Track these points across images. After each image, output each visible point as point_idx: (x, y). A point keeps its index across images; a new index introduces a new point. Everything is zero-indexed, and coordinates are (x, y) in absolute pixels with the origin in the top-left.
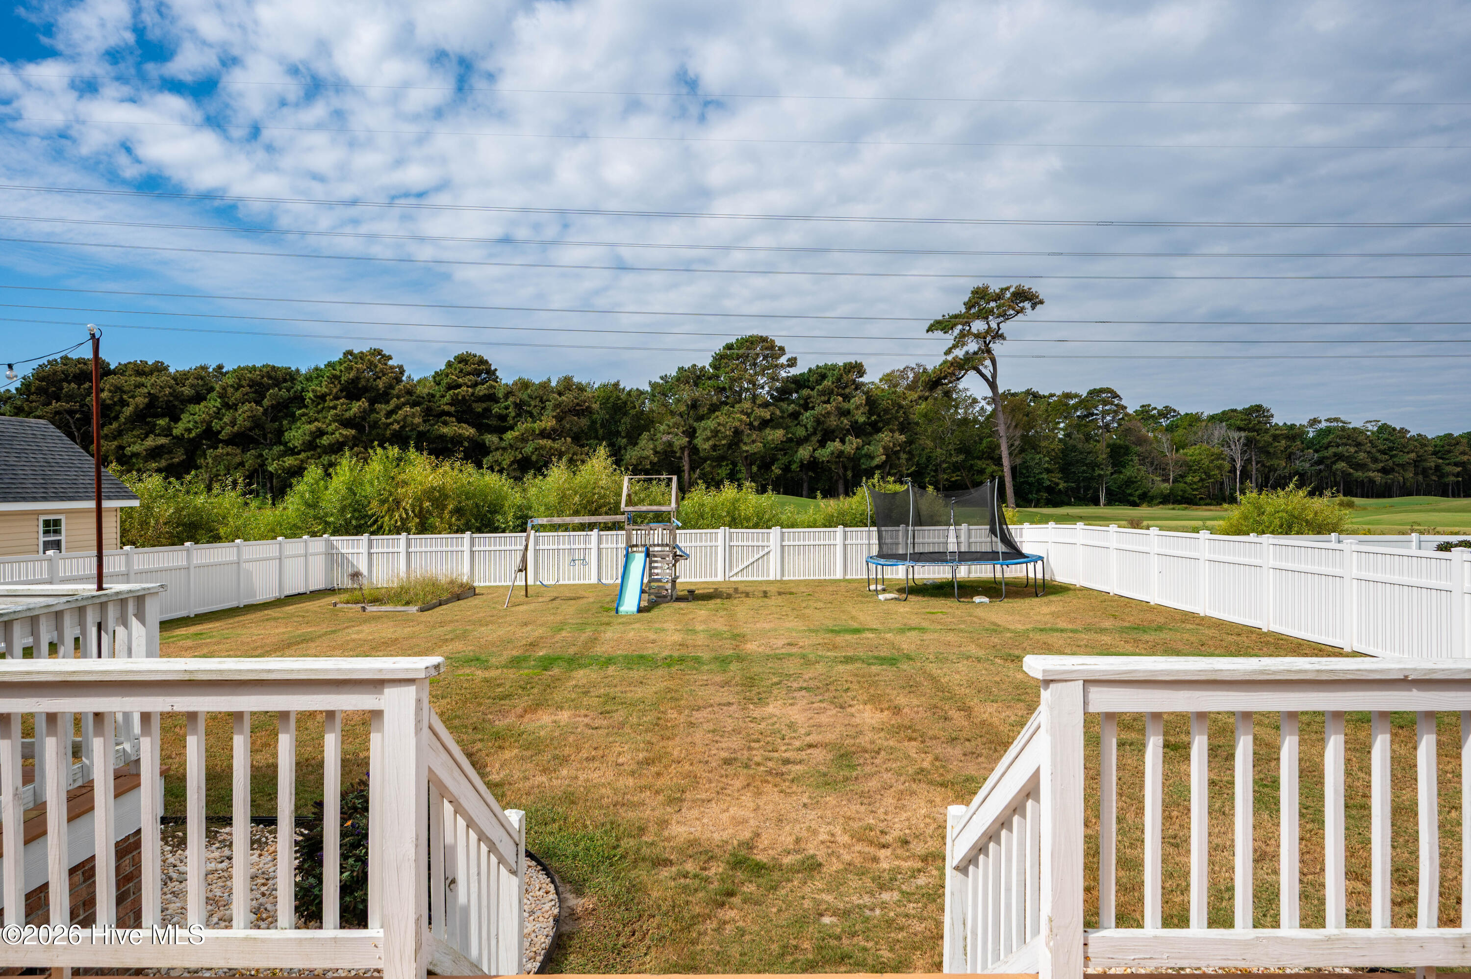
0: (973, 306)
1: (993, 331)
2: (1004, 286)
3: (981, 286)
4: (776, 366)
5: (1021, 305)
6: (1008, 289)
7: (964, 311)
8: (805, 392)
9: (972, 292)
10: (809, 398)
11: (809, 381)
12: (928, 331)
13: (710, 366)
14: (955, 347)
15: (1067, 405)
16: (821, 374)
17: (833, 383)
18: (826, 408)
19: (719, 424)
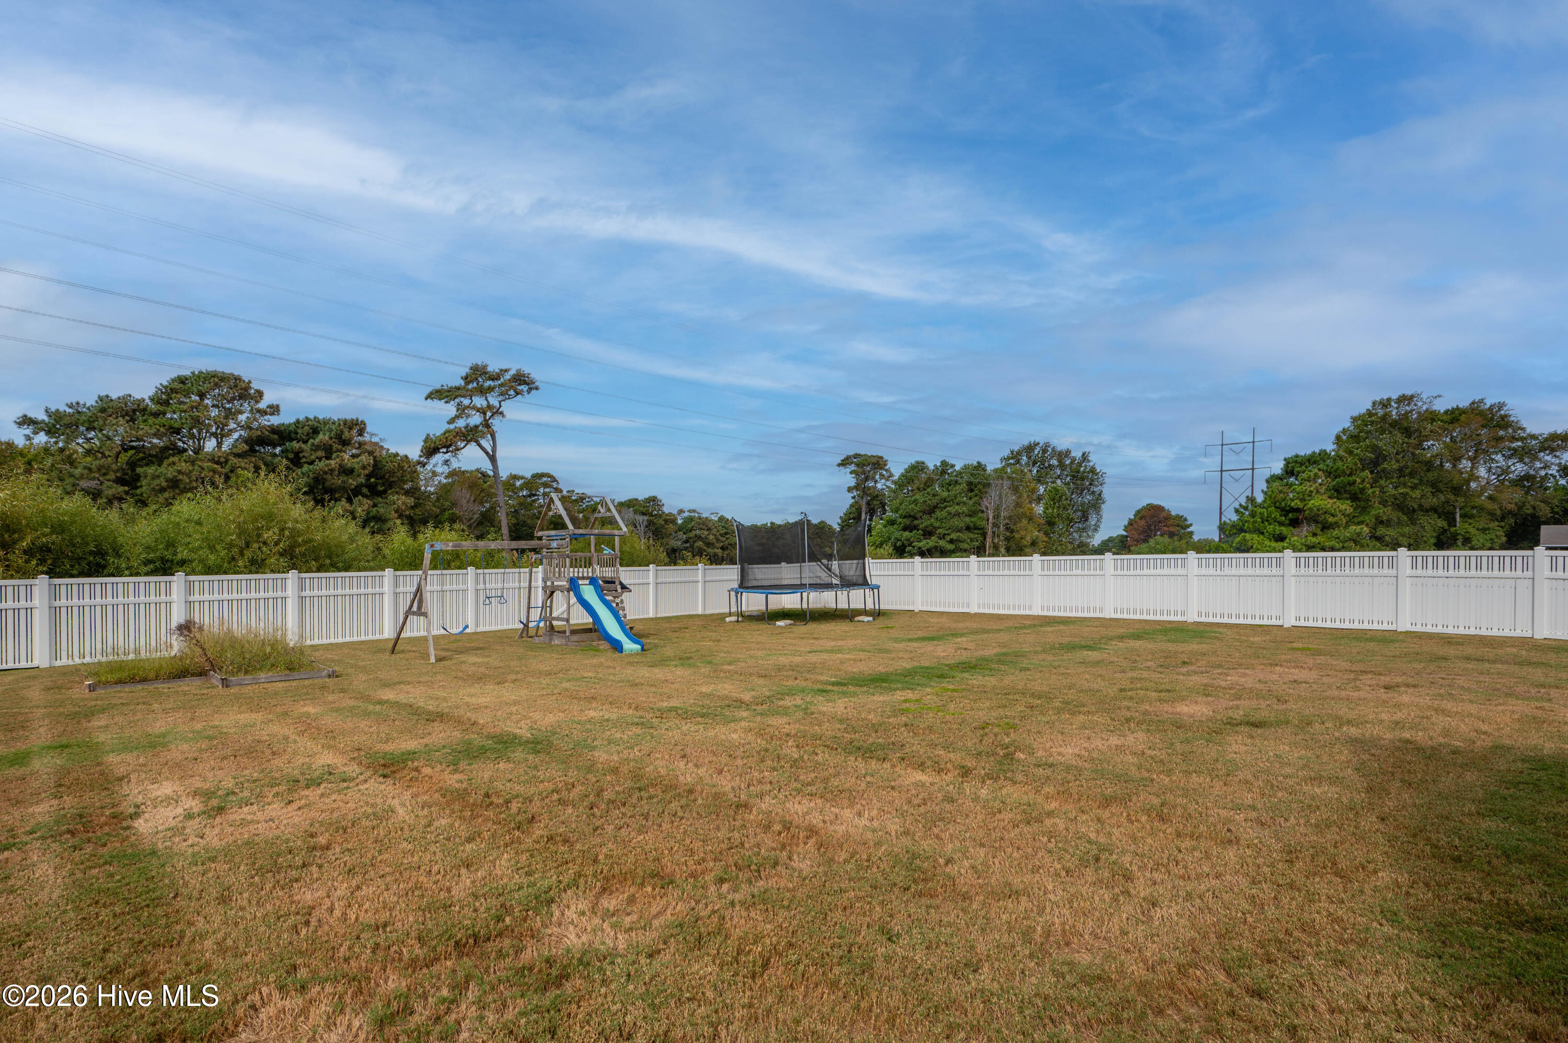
0: (471, 382)
1: (494, 407)
2: (504, 368)
3: (480, 363)
4: (259, 411)
5: (520, 388)
6: (506, 371)
7: (463, 383)
8: (295, 445)
9: (471, 368)
10: (302, 452)
11: (297, 433)
12: (426, 399)
13: (152, 399)
14: (457, 417)
15: (514, 485)
16: (314, 428)
17: (331, 438)
18: (330, 465)
19: (179, 472)
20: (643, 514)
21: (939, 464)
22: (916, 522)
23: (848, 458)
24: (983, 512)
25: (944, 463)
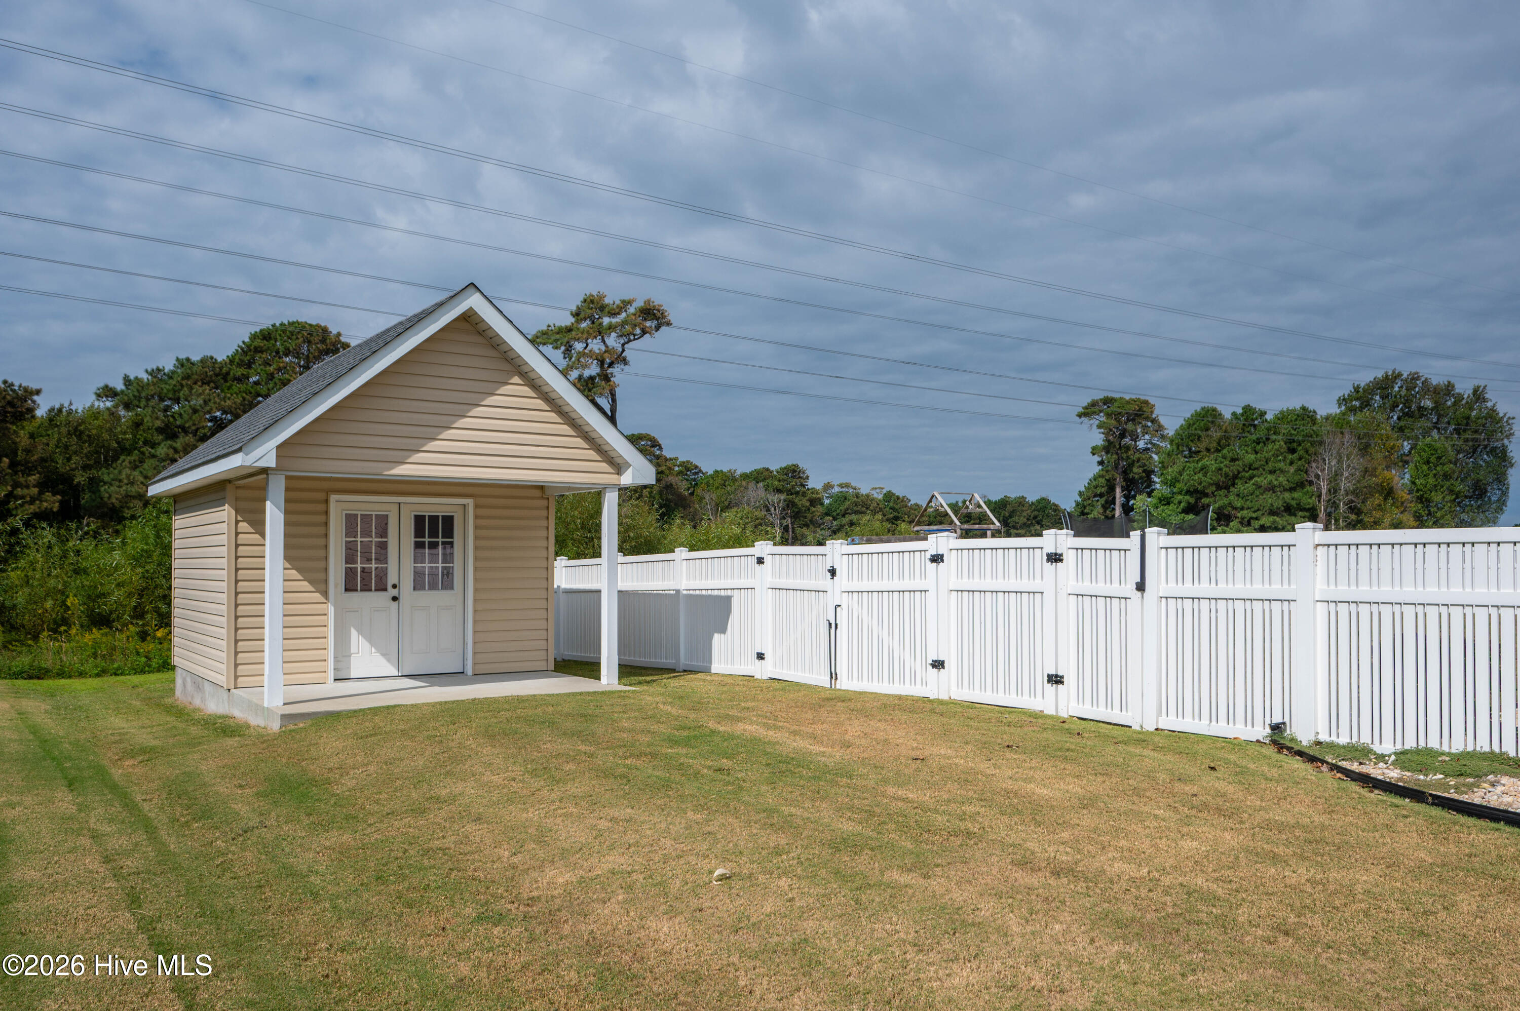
0: (585, 319)
1: (614, 352)
2: (627, 298)
5: (647, 324)
6: (630, 302)
7: (574, 321)
9: (583, 300)
13: (233, 361)
20: (778, 491)
21: (1239, 411)
22: (1205, 501)
23: (1094, 404)
24: (1311, 483)
25: (1248, 409)
